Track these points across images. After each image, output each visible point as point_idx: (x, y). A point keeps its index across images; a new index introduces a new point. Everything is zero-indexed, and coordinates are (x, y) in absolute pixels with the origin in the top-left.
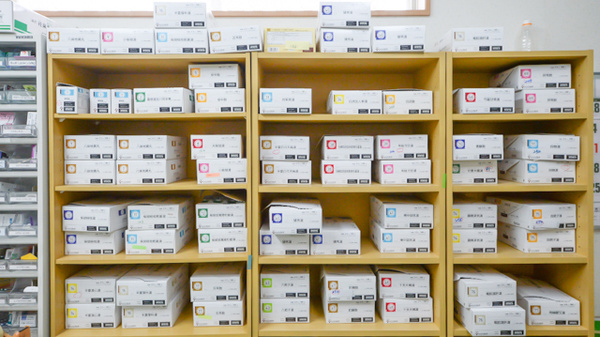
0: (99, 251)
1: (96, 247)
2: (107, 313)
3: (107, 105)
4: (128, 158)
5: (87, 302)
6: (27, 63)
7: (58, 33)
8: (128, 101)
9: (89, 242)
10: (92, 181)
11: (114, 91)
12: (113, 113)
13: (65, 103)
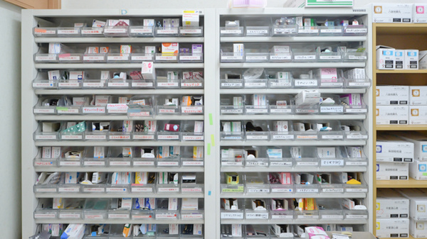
0: (397, 177)
1: (394, 174)
2: (402, 226)
3: (402, 62)
4: (419, 104)
5: (387, 218)
6: (361, 30)
7: (381, 7)
8: (416, 59)
9: (389, 170)
10: (391, 122)
11: (406, 51)
12: (406, 68)
13: (386, 62)
